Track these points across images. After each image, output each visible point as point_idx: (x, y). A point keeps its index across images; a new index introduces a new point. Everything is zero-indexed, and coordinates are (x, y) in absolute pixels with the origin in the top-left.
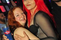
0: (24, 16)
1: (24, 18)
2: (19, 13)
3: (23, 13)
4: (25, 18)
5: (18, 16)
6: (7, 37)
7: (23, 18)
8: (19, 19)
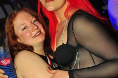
0: (38, 27)
1: (40, 31)
2: (26, 22)
3: (34, 22)
4: (43, 31)
5: (25, 28)
6: (3, 72)
7: (38, 30)
8: (28, 34)
